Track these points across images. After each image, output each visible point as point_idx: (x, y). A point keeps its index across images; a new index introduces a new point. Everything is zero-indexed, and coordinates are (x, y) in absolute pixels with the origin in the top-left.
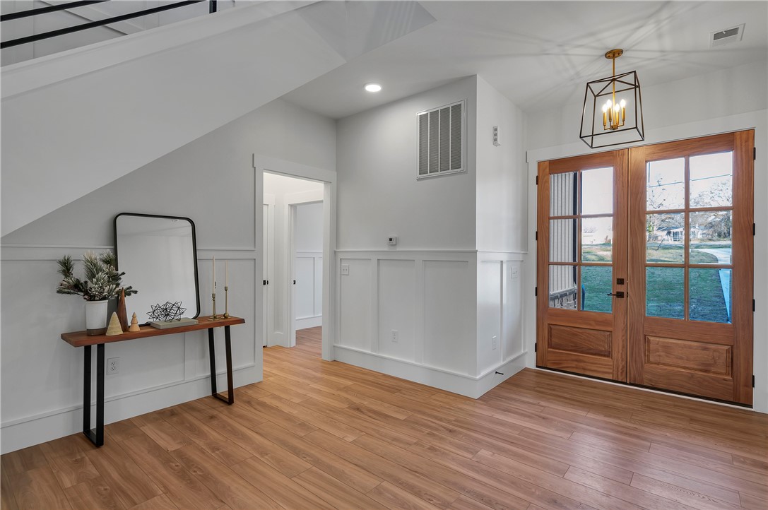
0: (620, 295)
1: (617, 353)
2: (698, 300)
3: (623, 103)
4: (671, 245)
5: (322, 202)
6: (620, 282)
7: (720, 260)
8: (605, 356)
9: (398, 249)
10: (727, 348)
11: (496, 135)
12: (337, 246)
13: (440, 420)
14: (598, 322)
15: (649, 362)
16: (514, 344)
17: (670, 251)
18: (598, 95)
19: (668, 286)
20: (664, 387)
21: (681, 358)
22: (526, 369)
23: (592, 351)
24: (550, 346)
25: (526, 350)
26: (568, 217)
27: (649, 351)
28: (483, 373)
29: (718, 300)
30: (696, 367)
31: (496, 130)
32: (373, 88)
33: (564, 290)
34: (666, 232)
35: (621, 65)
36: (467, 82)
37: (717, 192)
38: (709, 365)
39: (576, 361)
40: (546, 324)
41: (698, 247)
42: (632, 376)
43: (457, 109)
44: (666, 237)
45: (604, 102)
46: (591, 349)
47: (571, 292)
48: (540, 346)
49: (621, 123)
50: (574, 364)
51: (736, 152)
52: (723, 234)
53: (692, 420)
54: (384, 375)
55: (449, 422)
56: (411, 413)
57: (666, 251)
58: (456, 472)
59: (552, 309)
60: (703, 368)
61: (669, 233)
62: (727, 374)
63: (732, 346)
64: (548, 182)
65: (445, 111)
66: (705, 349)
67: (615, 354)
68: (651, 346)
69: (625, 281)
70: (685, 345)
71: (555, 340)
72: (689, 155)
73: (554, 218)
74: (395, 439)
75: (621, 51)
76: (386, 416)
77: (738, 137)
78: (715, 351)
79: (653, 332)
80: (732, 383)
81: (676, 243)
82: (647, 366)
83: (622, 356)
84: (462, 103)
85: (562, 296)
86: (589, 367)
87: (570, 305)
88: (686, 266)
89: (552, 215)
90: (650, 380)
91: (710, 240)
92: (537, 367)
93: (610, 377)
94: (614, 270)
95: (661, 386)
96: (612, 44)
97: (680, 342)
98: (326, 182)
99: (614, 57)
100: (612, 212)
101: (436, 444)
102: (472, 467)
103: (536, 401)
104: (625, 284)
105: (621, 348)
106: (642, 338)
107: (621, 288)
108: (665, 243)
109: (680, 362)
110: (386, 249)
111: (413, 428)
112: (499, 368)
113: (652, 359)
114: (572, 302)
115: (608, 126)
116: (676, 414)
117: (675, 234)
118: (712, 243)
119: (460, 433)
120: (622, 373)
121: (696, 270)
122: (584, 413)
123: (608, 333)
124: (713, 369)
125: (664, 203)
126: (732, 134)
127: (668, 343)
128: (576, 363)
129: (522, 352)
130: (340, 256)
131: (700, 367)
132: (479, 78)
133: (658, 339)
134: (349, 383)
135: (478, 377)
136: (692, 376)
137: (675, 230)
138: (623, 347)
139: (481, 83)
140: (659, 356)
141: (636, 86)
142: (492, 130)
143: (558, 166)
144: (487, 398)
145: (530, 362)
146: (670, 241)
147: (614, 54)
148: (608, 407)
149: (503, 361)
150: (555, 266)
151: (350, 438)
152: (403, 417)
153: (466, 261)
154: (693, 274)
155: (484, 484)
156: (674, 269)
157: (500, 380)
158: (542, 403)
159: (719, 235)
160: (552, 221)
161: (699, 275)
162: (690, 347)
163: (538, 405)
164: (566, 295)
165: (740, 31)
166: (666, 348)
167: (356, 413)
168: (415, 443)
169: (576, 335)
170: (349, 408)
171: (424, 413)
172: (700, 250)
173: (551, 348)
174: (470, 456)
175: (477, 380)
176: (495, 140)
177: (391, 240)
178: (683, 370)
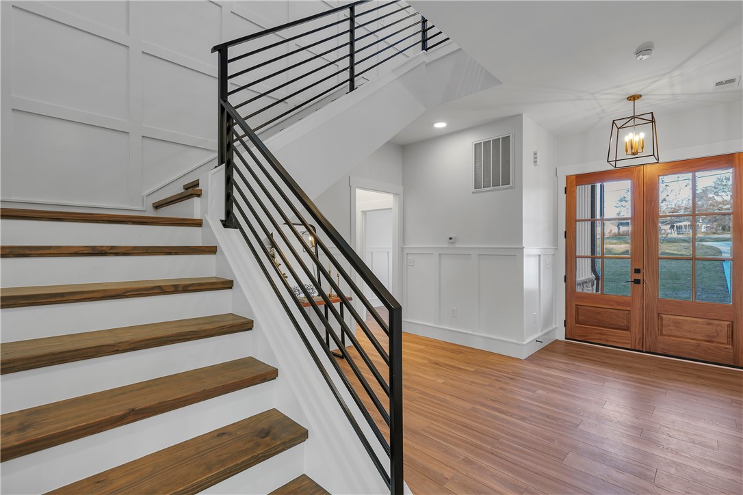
0: (637, 282)
1: (635, 327)
2: (702, 289)
3: (642, 135)
4: (675, 238)
5: (391, 208)
6: (637, 271)
7: (725, 253)
8: (624, 330)
9: (457, 246)
10: (728, 323)
11: (536, 158)
12: (404, 243)
13: (501, 372)
14: (618, 303)
15: (662, 334)
16: (548, 320)
17: (675, 244)
18: (620, 128)
19: (675, 276)
20: (675, 354)
21: (689, 331)
22: (557, 341)
23: (613, 326)
24: (577, 322)
25: (557, 326)
26: (588, 220)
27: (662, 326)
28: (528, 340)
29: (722, 289)
30: (702, 338)
31: (536, 154)
32: (440, 125)
33: (584, 278)
34: (669, 226)
35: (641, 107)
36: (515, 120)
37: (721, 187)
38: (713, 337)
39: (600, 334)
40: (574, 304)
41: (702, 240)
42: (648, 345)
43: (506, 140)
44: (669, 231)
45: (627, 133)
46: (612, 324)
47: (591, 281)
48: (568, 322)
49: (640, 150)
50: (597, 337)
51: (735, 168)
52: (727, 227)
53: (699, 377)
54: (446, 342)
55: (508, 373)
56: (477, 367)
57: (671, 244)
58: (524, 402)
59: (579, 293)
60: (708, 339)
61: (672, 227)
62: (729, 344)
63: (732, 322)
64: (574, 192)
65: (496, 141)
66: (709, 324)
67: (633, 329)
68: (664, 322)
69: (641, 271)
70: (692, 321)
71: (581, 318)
72: (695, 171)
73: (580, 221)
74: (473, 382)
75: (641, 96)
76: (460, 369)
77: (737, 157)
78: (718, 325)
79: (665, 311)
80: (732, 351)
81: (680, 236)
82: (660, 338)
83: (639, 330)
84: (511, 135)
85: (584, 283)
86: (610, 339)
87: (590, 290)
88: (693, 259)
89: (578, 218)
90: (663, 349)
91: (714, 233)
92: (566, 339)
93: (629, 347)
94: (632, 261)
95: (672, 353)
96: (633, 92)
97: (688, 318)
98: (395, 194)
99: (634, 99)
100: (630, 216)
101: (504, 386)
102: (535, 400)
103: (572, 363)
104: (642, 273)
105: (638, 324)
106: (656, 315)
107: (638, 276)
108: (669, 236)
109: (689, 335)
110: (446, 246)
111: (482, 376)
112: (538, 338)
113: (664, 333)
114: (591, 288)
115: (630, 152)
116: (686, 373)
117: (679, 228)
118: (716, 236)
119: (520, 380)
120: (639, 343)
121: (700, 262)
122: (611, 371)
123: (627, 312)
124: (716, 340)
125: (667, 198)
126: (732, 155)
127: (678, 319)
128: (600, 336)
129: (554, 327)
130: (406, 251)
131: (705, 339)
132: (524, 117)
133: (669, 317)
134: (422, 347)
135: (525, 343)
136: (699, 345)
137: (678, 224)
138: (640, 323)
139: (526, 120)
140: (671, 330)
141: (653, 121)
142: (532, 154)
143: (582, 179)
144: (532, 359)
145: (560, 335)
146: (674, 235)
147: (634, 98)
148: (629, 367)
149: (541, 332)
150: (581, 259)
151: (440, 381)
152: (473, 370)
153: (515, 255)
154: (699, 264)
155: (547, 409)
156: (679, 261)
157: (540, 346)
158: (576, 363)
159: (724, 229)
160: (578, 223)
161: (704, 267)
162: (697, 323)
163: (573, 364)
164: (586, 282)
165: (737, 81)
166: (677, 324)
167: (436, 366)
168: (489, 385)
169: (599, 313)
170: (429, 362)
171: (487, 368)
172: (704, 243)
173: (578, 323)
174: (532, 394)
175: (523, 345)
176: (536, 162)
177: (451, 239)
178: (690, 341)
